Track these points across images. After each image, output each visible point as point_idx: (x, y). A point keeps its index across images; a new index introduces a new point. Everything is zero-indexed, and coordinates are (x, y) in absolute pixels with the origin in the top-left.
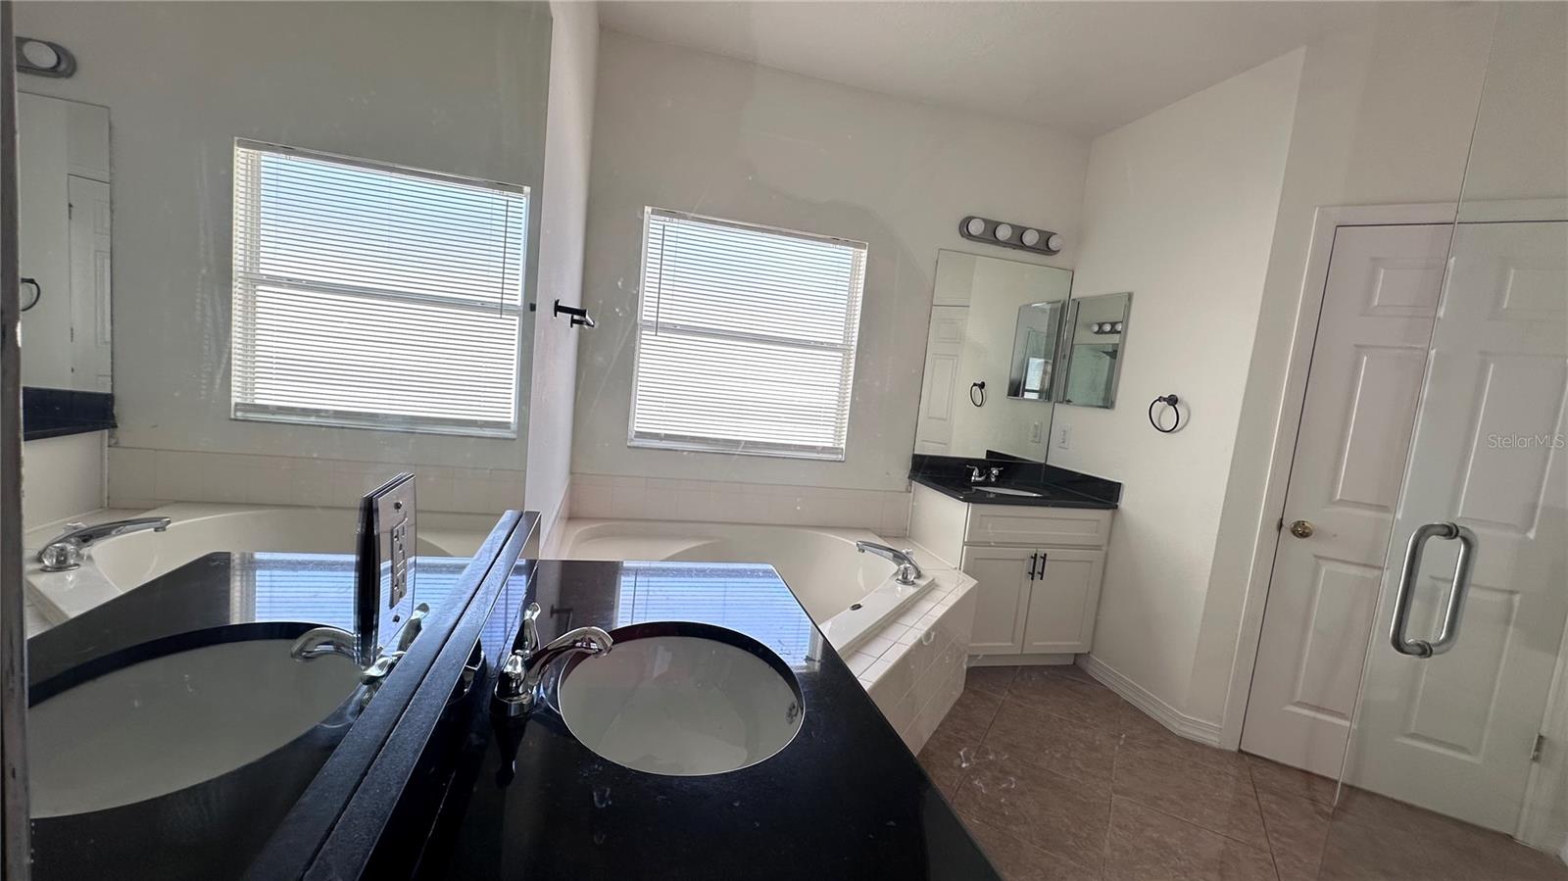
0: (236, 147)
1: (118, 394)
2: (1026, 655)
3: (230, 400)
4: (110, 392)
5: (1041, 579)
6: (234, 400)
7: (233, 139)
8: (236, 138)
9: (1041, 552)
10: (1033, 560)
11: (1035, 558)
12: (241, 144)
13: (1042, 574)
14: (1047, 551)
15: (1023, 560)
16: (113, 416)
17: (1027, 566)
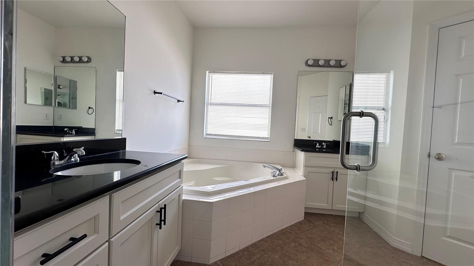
0: (117, 72)
1: (96, 128)
2: (333, 210)
3: (115, 129)
4: (94, 128)
5: (337, 181)
6: (116, 129)
7: (116, 70)
8: (117, 70)
9: (336, 170)
10: (332, 173)
11: (333, 172)
12: (118, 71)
13: (337, 179)
14: (337, 170)
15: (329, 173)
16: (95, 133)
17: (330, 176)
